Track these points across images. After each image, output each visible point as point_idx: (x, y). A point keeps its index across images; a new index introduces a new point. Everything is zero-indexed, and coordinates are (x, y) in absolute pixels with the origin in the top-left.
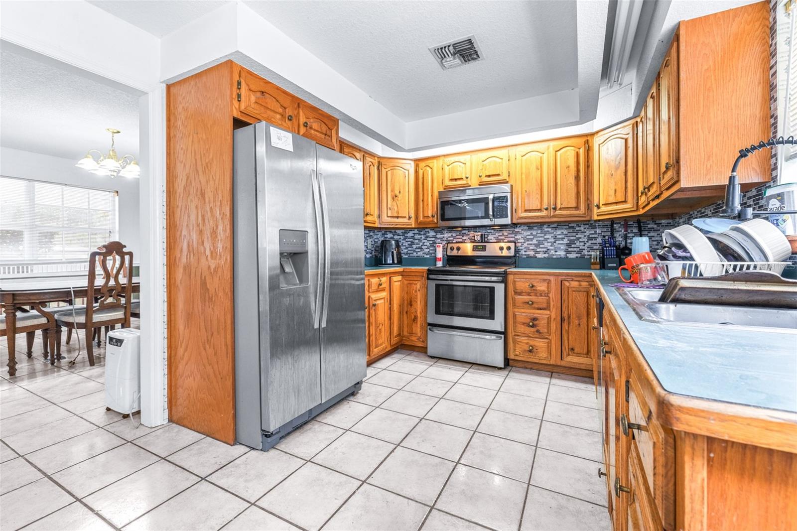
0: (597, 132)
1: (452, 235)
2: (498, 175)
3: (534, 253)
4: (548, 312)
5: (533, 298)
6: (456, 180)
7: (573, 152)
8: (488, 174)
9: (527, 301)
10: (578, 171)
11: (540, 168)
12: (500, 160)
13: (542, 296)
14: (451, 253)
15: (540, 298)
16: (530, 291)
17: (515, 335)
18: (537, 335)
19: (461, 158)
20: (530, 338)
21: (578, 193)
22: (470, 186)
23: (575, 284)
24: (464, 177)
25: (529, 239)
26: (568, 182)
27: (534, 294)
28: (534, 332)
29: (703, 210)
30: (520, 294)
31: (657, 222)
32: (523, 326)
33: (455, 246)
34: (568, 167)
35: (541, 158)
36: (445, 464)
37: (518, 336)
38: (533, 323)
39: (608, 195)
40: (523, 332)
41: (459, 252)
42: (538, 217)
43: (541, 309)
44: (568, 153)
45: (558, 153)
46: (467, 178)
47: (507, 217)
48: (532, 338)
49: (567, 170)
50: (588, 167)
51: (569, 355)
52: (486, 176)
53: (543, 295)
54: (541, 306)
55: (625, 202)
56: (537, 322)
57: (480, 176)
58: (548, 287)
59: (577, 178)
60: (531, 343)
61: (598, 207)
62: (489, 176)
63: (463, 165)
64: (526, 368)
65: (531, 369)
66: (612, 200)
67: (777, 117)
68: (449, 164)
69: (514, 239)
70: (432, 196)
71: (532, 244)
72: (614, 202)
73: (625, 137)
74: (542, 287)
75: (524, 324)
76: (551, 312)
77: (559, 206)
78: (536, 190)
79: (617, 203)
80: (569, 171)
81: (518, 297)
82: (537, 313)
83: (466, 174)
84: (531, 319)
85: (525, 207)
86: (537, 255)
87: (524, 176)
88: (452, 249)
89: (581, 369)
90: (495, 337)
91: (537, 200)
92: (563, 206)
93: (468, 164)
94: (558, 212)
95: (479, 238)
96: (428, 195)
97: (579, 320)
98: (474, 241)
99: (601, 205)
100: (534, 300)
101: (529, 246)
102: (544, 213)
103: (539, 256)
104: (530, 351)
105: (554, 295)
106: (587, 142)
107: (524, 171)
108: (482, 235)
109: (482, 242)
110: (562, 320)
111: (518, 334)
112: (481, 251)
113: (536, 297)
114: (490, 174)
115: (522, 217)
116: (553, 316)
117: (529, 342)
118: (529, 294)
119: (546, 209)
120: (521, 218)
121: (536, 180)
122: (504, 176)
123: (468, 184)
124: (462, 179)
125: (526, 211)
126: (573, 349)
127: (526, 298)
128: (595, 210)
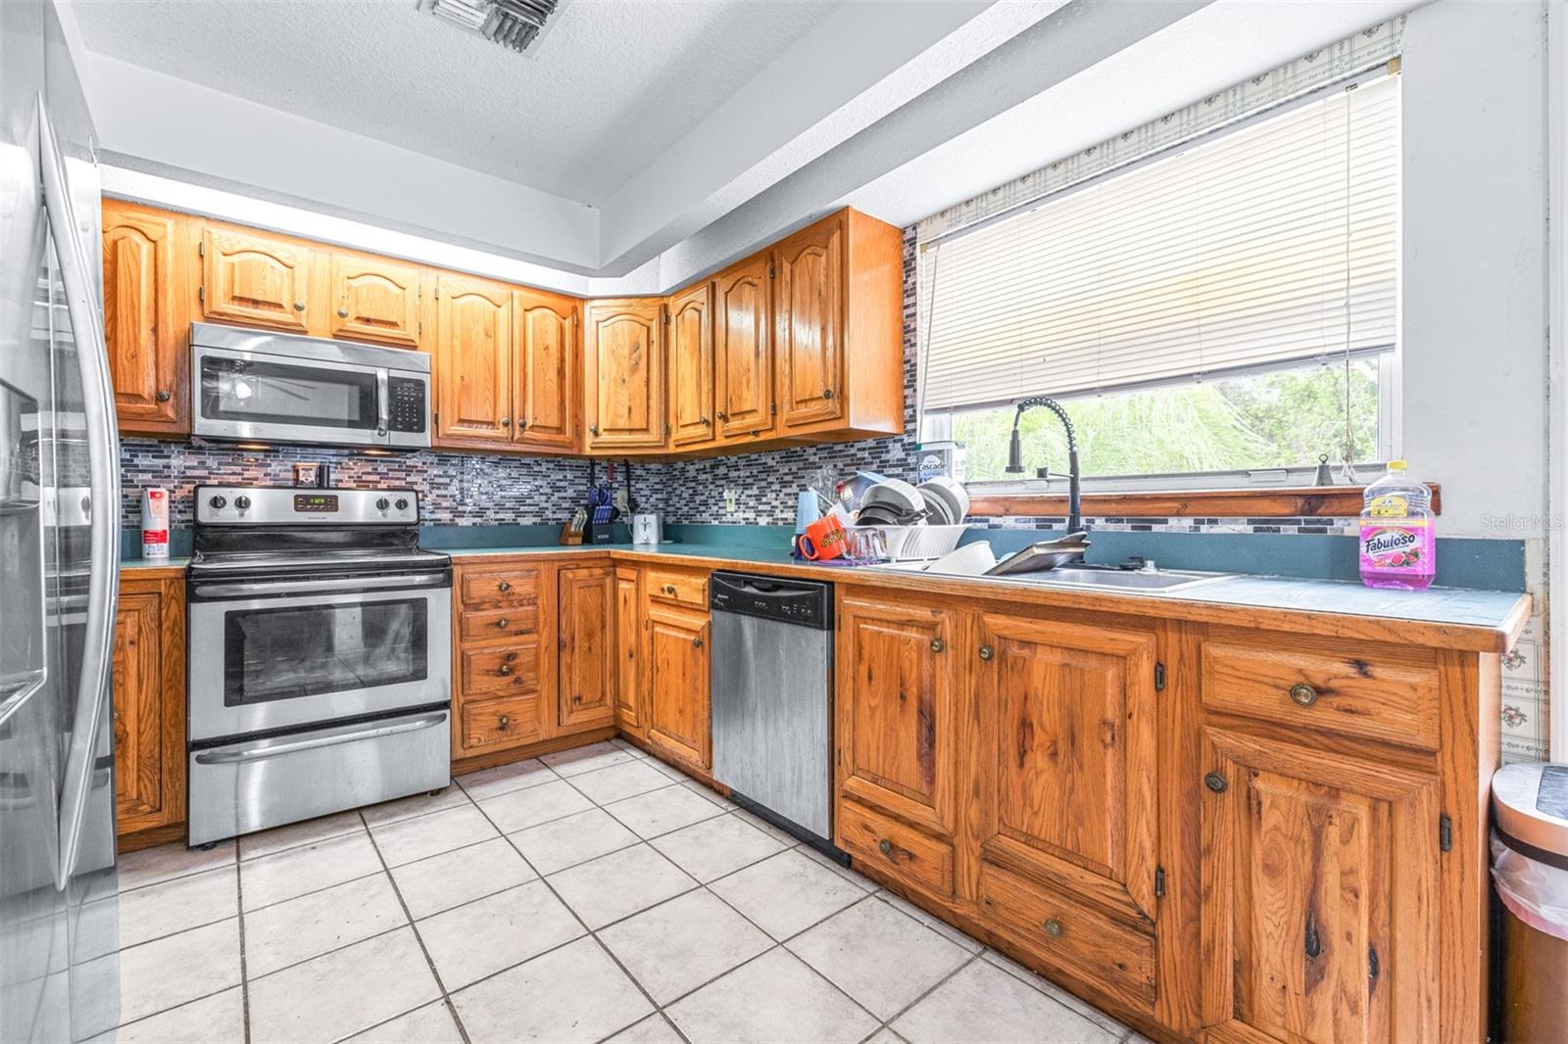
0: (593, 299)
1: (204, 463)
2: (393, 324)
3: (451, 516)
4: (534, 637)
5: (504, 612)
6: (256, 303)
7: (554, 321)
8: (364, 315)
9: (495, 620)
10: (562, 359)
11: (490, 334)
12: (401, 291)
13: (522, 605)
14: (213, 515)
15: (520, 609)
16: (500, 598)
17: (466, 703)
18: (514, 689)
19: (282, 249)
20: (500, 701)
21: (562, 402)
22: (305, 332)
23: (583, 573)
24: (285, 301)
25: (442, 484)
26: (547, 378)
27: (506, 603)
28: (509, 685)
29: (754, 457)
30: (477, 607)
31: (647, 466)
32: (486, 678)
33: (231, 495)
34: (547, 348)
35: (494, 313)
36: (647, 1033)
37: (474, 701)
38: (507, 665)
39: (617, 415)
40: (485, 690)
41: (247, 512)
42: (487, 439)
43: (522, 633)
44: (547, 321)
45: (530, 316)
46: (299, 308)
47: (422, 429)
48: (505, 699)
49: (544, 354)
50: (577, 356)
51: (572, 712)
52: (358, 318)
53: (525, 602)
54: (523, 627)
55: (646, 430)
56: (517, 661)
57: (342, 315)
58: (536, 586)
59: (561, 372)
60: (504, 708)
61: (596, 433)
62: (368, 321)
63: (285, 270)
64: (483, 769)
65: (495, 766)
66: (623, 423)
67: (915, 365)
68: (230, 251)
69: (403, 483)
70: (155, 330)
71: (445, 496)
72: (627, 427)
73: (648, 323)
74: (522, 587)
75: (488, 672)
76: (540, 635)
77: (530, 423)
78: (486, 379)
79: (631, 431)
80: (548, 356)
81: (470, 615)
82: (510, 644)
83: (293, 297)
84: (502, 658)
85: (459, 413)
86: (457, 520)
87: (457, 343)
88: (216, 503)
89: (592, 731)
90: (422, 722)
91: (487, 403)
92: (538, 423)
93: (301, 273)
94: (528, 434)
95: (312, 477)
96: (136, 324)
97: (590, 640)
98: (297, 484)
99: (601, 430)
100: (508, 617)
101: (440, 500)
102: (502, 432)
103: (462, 522)
104: (502, 728)
105: (547, 600)
106: (575, 310)
107: (458, 331)
108: (321, 469)
109: (320, 486)
110: (560, 646)
111: (473, 697)
112: (322, 510)
113: (513, 610)
114: (372, 316)
115: (452, 435)
116: (544, 643)
117: (500, 708)
118: (497, 606)
119: (506, 425)
120: (450, 436)
121: (485, 359)
122: (409, 332)
123: (300, 325)
124: (280, 306)
125: (461, 421)
126: (579, 698)
127: (492, 614)
128: (589, 439)
